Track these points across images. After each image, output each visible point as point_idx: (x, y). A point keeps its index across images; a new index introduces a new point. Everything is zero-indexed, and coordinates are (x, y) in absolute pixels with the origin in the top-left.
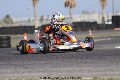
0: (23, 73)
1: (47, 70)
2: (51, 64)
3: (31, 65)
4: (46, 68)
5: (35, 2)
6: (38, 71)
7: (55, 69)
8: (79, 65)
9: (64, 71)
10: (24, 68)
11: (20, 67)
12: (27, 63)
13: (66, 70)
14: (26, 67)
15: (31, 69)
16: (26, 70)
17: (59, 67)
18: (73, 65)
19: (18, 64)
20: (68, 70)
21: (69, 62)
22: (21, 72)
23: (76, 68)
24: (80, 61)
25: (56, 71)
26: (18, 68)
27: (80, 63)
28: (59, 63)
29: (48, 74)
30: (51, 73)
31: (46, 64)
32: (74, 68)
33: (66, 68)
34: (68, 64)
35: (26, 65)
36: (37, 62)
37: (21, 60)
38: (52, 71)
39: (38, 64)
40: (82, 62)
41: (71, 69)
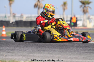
0: (6, 55)
1: (25, 55)
2: (27, 50)
3: (12, 50)
4: (24, 53)
5: (11, 2)
6: (19, 55)
7: (31, 55)
8: (50, 53)
9: (38, 56)
10: (7, 52)
11: (3, 51)
12: (8, 49)
13: (41, 56)
14: (8, 51)
15: (12, 53)
16: (8, 54)
17: (34, 53)
18: (46, 52)
19: (1, 49)
20: (42, 56)
21: (42, 50)
22: (4, 55)
23: (48, 55)
24: (51, 50)
25: (32, 56)
26: (1, 52)
27: (51, 51)
28: (34, 50)
29: (26, 58)
30: (29, 57)
31: (23, 50)
32: (46, 55)
33: (40, 54)
34: (42, 51)
35: (8, 50)
36: (16, 48)
37: (4, 46)
38: (29, 56)
39: (18, 50)
40: (52, 51)
41: (44, 55)
